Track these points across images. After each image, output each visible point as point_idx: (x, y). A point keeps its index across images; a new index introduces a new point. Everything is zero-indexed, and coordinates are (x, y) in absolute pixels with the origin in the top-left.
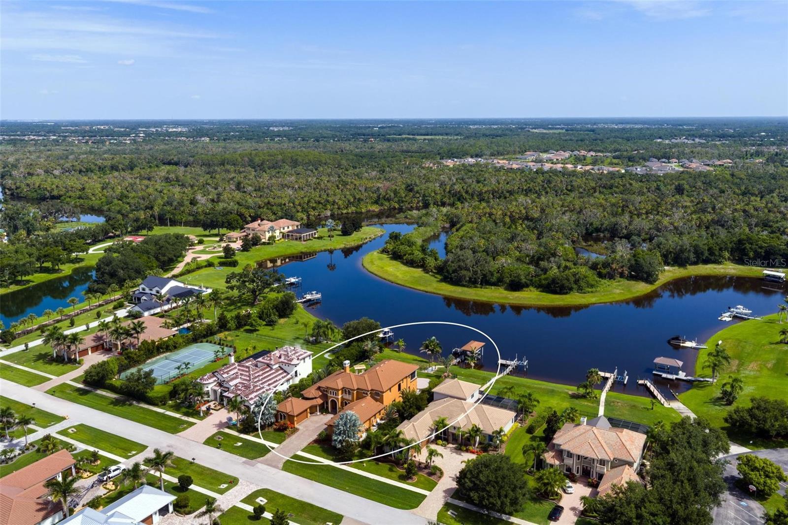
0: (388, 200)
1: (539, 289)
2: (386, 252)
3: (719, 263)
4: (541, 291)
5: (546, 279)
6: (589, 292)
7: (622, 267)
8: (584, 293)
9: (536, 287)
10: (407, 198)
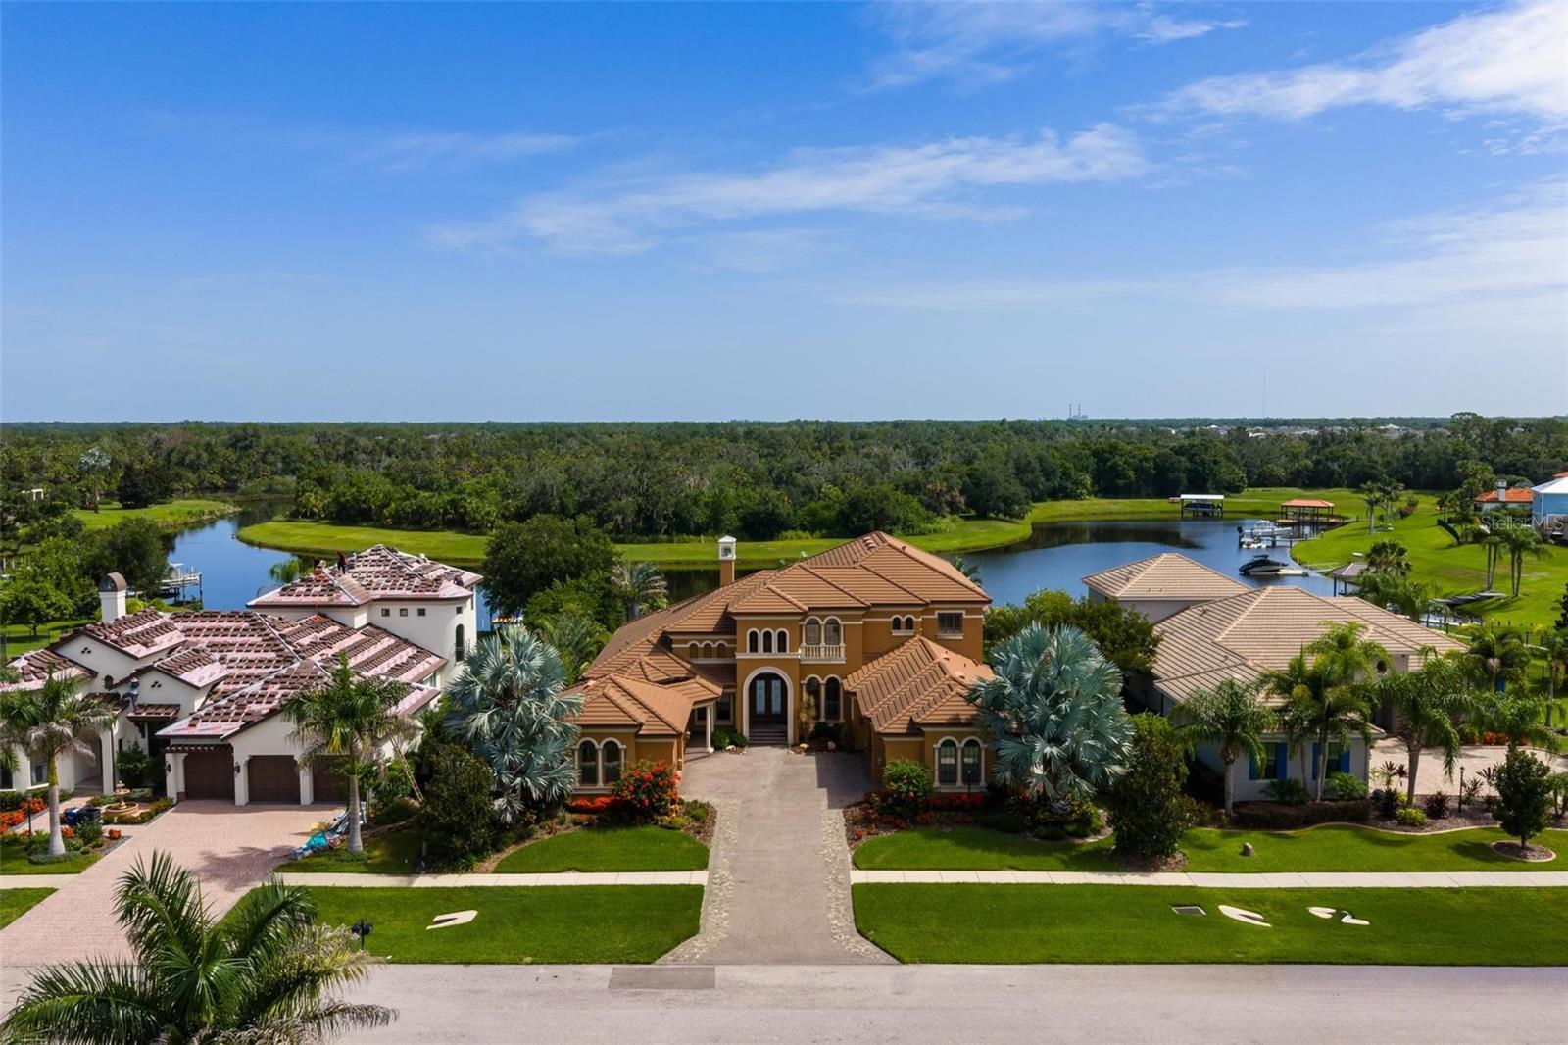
0: (194, 467)
1: (818, 533)
2: (304, 515)
3: (1078, 497)
4: (823, 537)
5: (827, 507)
6: (930, 532)
7: (950, 489)
8: (923, 534)
9: (804, 529)
10: (243, 464)
